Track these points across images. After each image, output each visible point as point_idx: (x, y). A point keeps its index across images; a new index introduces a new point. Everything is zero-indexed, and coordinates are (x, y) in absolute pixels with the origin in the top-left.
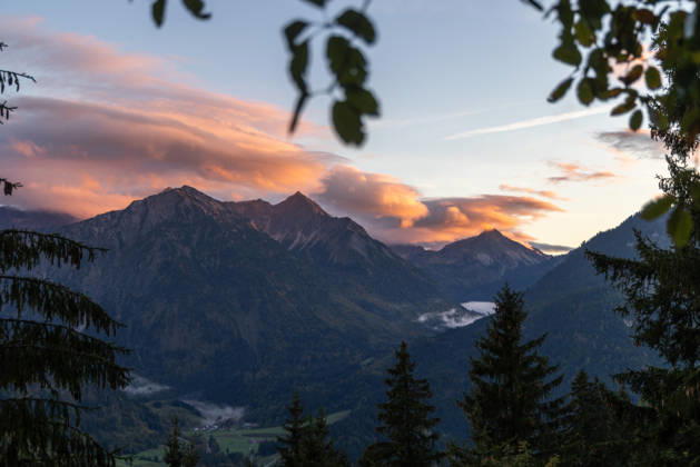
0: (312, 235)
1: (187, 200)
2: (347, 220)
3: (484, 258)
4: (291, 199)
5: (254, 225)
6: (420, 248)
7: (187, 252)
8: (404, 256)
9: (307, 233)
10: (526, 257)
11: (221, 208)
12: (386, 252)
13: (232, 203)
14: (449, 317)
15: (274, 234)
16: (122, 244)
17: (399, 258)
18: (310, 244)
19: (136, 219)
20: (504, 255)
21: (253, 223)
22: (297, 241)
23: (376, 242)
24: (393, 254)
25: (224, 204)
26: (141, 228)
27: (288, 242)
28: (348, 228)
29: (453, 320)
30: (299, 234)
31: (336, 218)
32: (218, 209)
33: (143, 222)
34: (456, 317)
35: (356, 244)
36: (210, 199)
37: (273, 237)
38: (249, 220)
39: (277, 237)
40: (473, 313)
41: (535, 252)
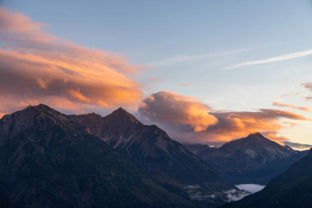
0: (130, 138)
2: (154, 127)
3: (251, 153)
4: (115, 112)
5: (89, 132)
6: (206, 146)
7: (42, 151)
8: (195, 152)
9: (126, 136)
10: (280, 152)
11: (66, 119)
12: (182, 149)
13: (74, 116)
14: (232, 194)
15: (103, 137)
17: (191, 153)
18: (128, 144)
19: (6, 127)
20: (265, 151)
21: (88, 130)
22: (119, 142)
23: (174, 142)
24: (187, 151)
25: (68, 117)
26: (10, 134)
27: (113, 143)
28: (155, 132)
29: (235, 196)
30: (121, 137)
31: (147, 125)
32: (64, 121)
33: (11, 129)
34: (236, 194)
35: (161, 145)
36: (58, 113)
37: (102, 139)
38: (86, 127)
39: (106, 139)
41: (286, 148)
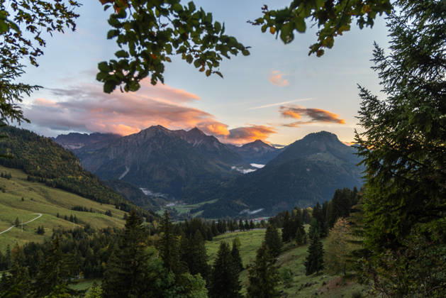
0: (200, 142)
1: (160, 130)
2: (212, 137)
3: (256, 149)
5: (181, 138)
7: (160, 147)
9: (198, 141)
16: (138, 145)
18: (200, 145)
19: (143, 136)
20: (263, 148)
22: (195, 144)
23: (223, 144)
26: (144, 139)
27: (192, 144)
28: (213, 139)
30: (196, 141)
31: (208, 136)
33: (145, 137)
35: (216, 145)
37: (187, 142)
38: (180, 136)
39: (189, 142)
40: (254, 168)
